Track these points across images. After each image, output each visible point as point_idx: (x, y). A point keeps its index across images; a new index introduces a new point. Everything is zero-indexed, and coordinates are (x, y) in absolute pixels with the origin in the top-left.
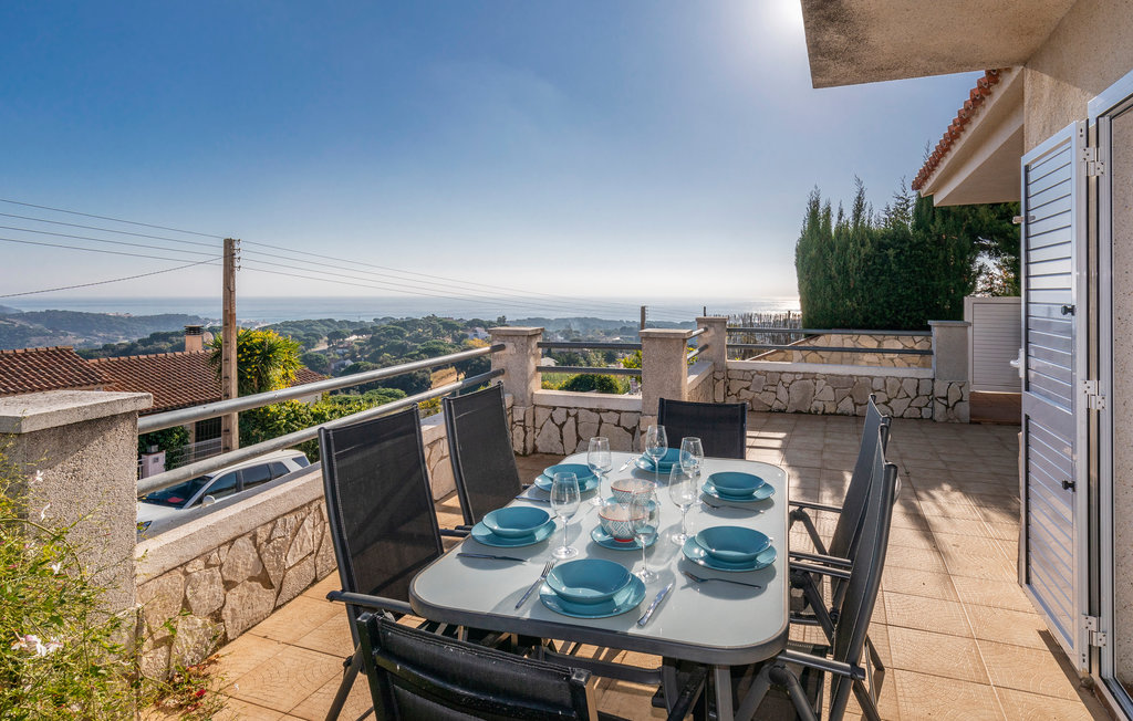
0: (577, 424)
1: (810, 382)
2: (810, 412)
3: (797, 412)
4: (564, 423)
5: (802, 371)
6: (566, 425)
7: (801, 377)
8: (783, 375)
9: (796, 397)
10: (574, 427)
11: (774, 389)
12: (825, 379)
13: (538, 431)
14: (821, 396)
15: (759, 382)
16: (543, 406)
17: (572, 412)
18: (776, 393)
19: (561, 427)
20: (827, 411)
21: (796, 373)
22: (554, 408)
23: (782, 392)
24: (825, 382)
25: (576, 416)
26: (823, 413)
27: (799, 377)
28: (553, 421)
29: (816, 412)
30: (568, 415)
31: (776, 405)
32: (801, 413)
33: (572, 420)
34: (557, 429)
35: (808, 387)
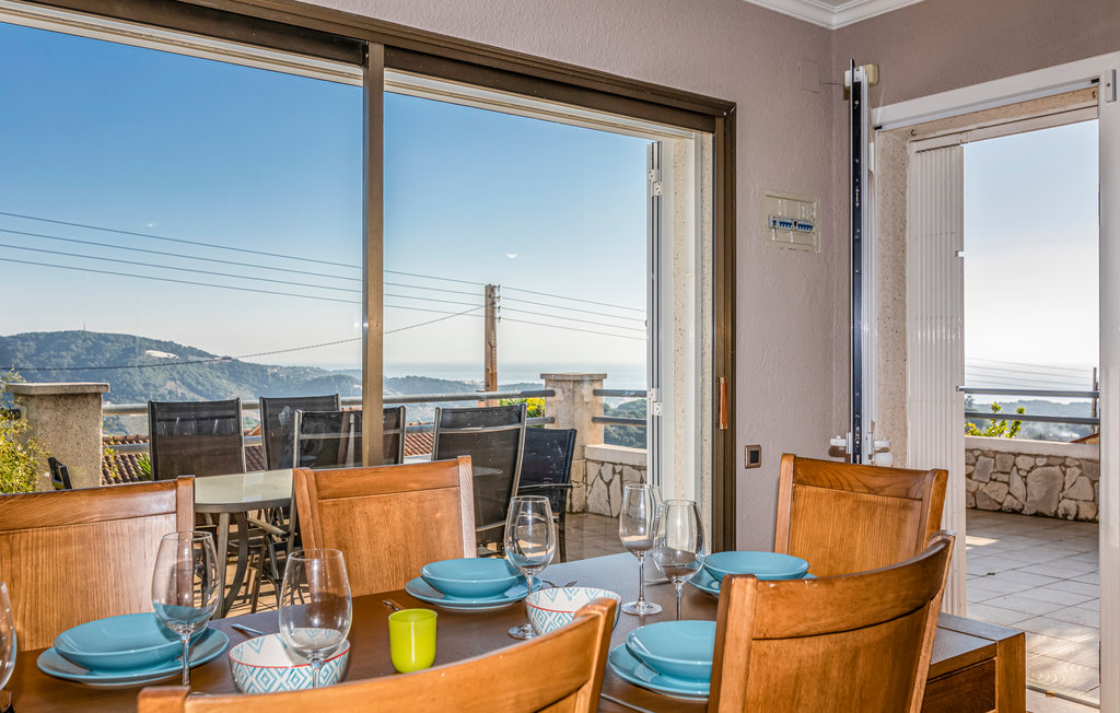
0: (622, 482)
1: (1057, 470)
2: (1056, 516)
3: (1037, 515)
4: (611, 481)
5: (1046, 453)
6: (613, 484)
7: (1044, 461)
8: (1019, 459)
9: (1037, 491)
10: (619, 486)
11: (1005, 478)
12: (1079, 467)
13: (589, 488)
14: (1072, 493)
15: (985, 465)
16: (593, 461)
17: (618, 469)
18: (1008, 484)
19: (608, 484)
20: (1082, 516)
21: (1037, 456)
22: (603, 463)
23: (1017, 482)
24: (1078, 471)
25: (621, 473)
26: (1076, 519)
27: (1041, 462)
28: (602, 478)
29: (1065, 516)
30: (614, 472)
31: (1008, 502)
32: (1044, 516)
33: (617, 477)
34: (605, 487)
35: (1054, 478)
